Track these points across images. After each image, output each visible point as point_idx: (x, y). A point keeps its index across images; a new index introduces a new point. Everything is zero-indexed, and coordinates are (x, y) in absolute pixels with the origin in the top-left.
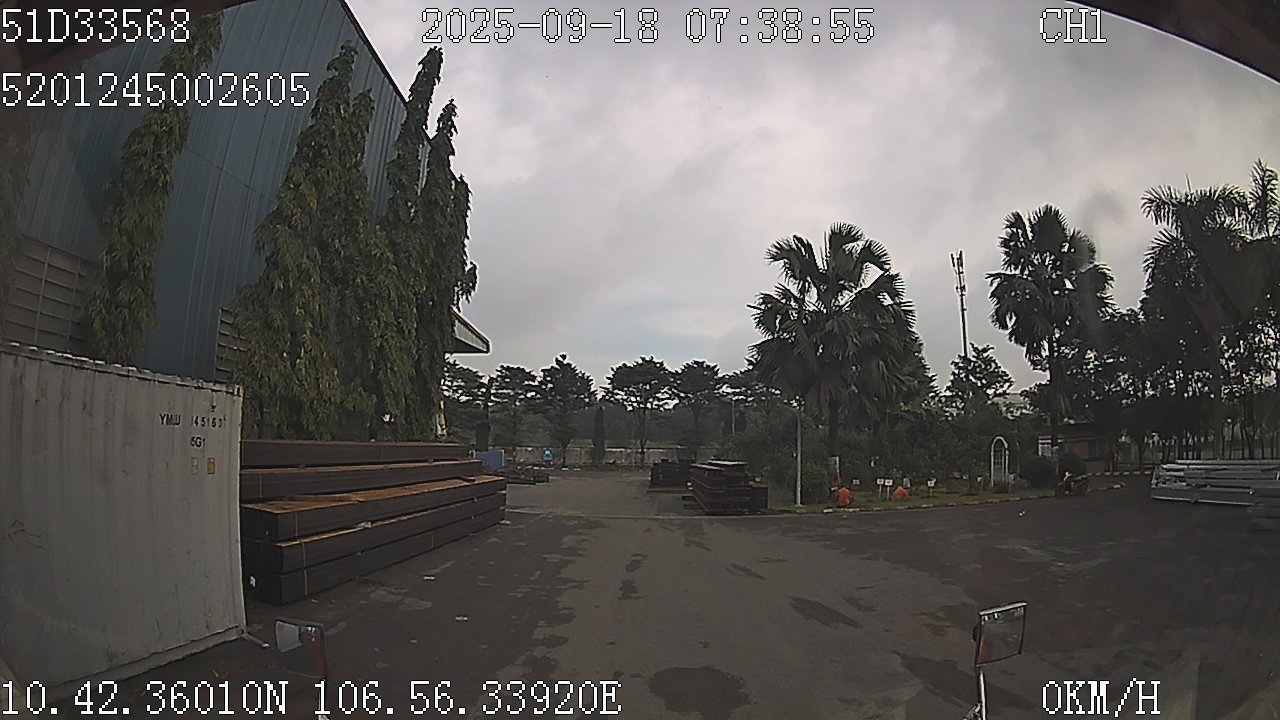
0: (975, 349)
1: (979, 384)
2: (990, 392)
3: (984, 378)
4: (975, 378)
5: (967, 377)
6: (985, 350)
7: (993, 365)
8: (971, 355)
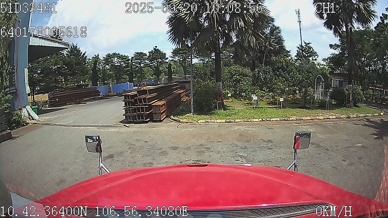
0: (305, 43)
1: (307, 55)
2: (311, 58)
3: (308, 53)
4: (305, 53)
5: (302, 52)
6: (309, 44)
7: (312, 49)
8: (304, 45)
